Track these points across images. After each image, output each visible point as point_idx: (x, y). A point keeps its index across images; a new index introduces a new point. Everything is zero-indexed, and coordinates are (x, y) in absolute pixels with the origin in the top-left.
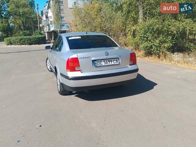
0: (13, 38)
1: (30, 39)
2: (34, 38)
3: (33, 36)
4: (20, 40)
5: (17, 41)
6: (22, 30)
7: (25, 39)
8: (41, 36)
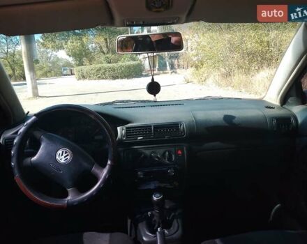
0: (87, 68)
1: (113, 69)
2: (121, 67)
3: (120, 63)
4: (98, 70)
5: (93, 72)
6: (104, 54)
7: (105, 69)
8: (132, 63)
